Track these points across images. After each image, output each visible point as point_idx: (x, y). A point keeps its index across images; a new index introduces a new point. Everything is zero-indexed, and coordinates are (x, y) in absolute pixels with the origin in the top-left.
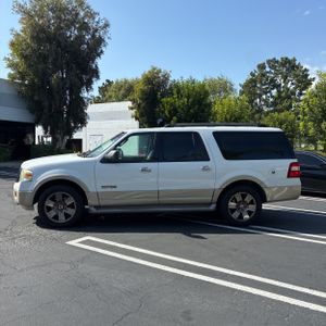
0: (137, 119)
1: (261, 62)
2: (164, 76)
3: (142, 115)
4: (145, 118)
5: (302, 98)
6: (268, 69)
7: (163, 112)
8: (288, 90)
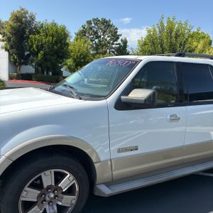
0: (6, 50)
1: (89, 20)
2: (30, 17)
3: (12, 47)
4: (14, 50)
5: (114, 46)
6: (93, 25)
7: (31, 46)
8: (106, 40)
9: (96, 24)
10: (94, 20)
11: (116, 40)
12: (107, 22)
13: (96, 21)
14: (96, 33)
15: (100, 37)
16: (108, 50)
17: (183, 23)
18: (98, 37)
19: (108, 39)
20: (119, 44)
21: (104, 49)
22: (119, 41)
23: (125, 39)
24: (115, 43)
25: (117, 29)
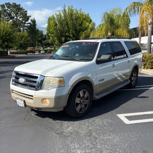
6: (6, 8)
8: (19, 20)
9: (8, 7)
10: (6, 4)
11: (27, 20)
12: (17, 6)
13: (8, 5)
14: (9, 15)
15: (14, 18)
16: (22, 29)
17: (78, 10)
18: (12, 18)
19: (20, 19)
20: (30, 23)
21: (18, 28)
22: (29, 21)
23: (34, 19)
24: (27, 22)
25: (26, 11)
